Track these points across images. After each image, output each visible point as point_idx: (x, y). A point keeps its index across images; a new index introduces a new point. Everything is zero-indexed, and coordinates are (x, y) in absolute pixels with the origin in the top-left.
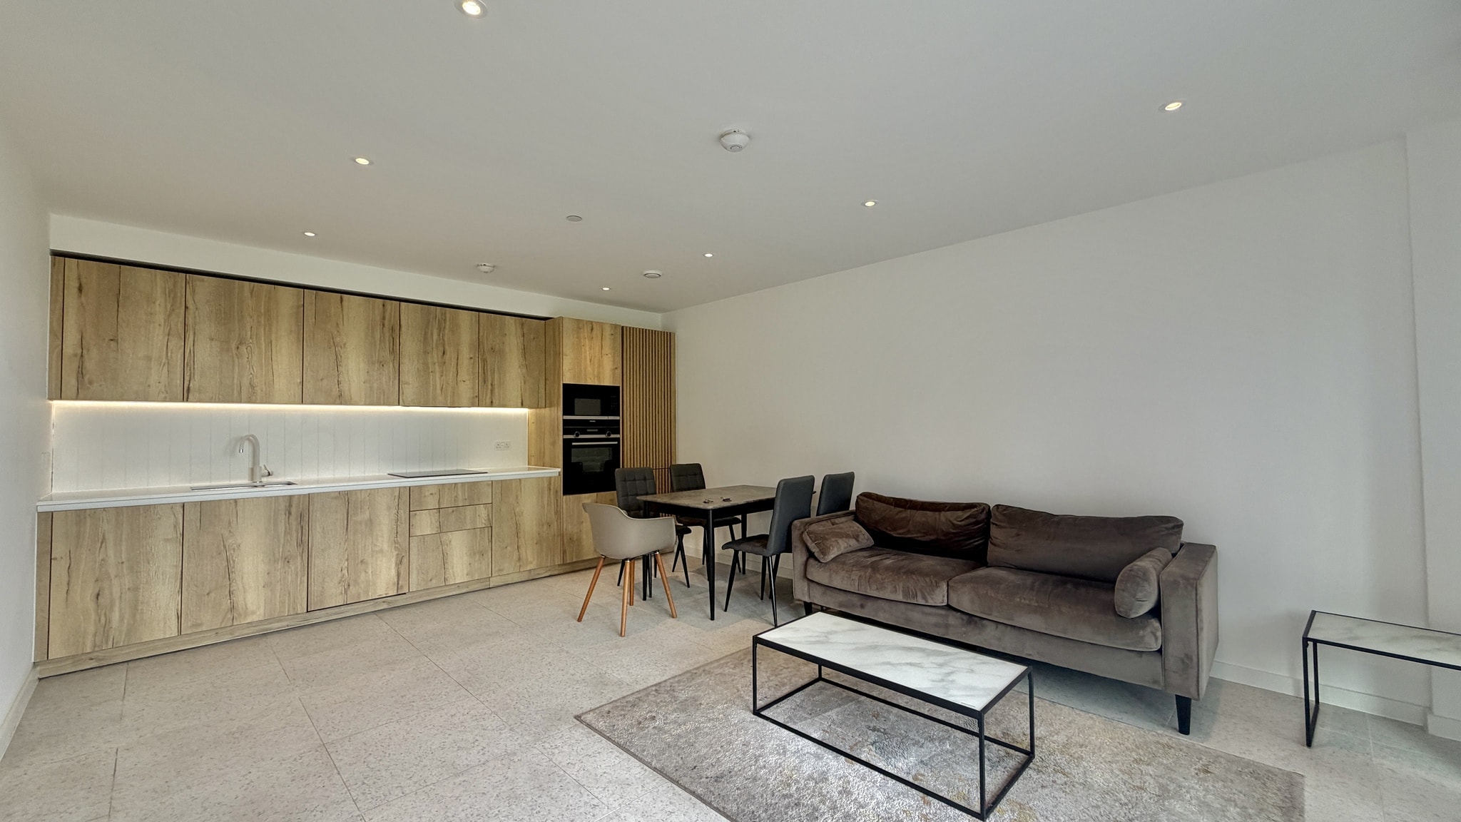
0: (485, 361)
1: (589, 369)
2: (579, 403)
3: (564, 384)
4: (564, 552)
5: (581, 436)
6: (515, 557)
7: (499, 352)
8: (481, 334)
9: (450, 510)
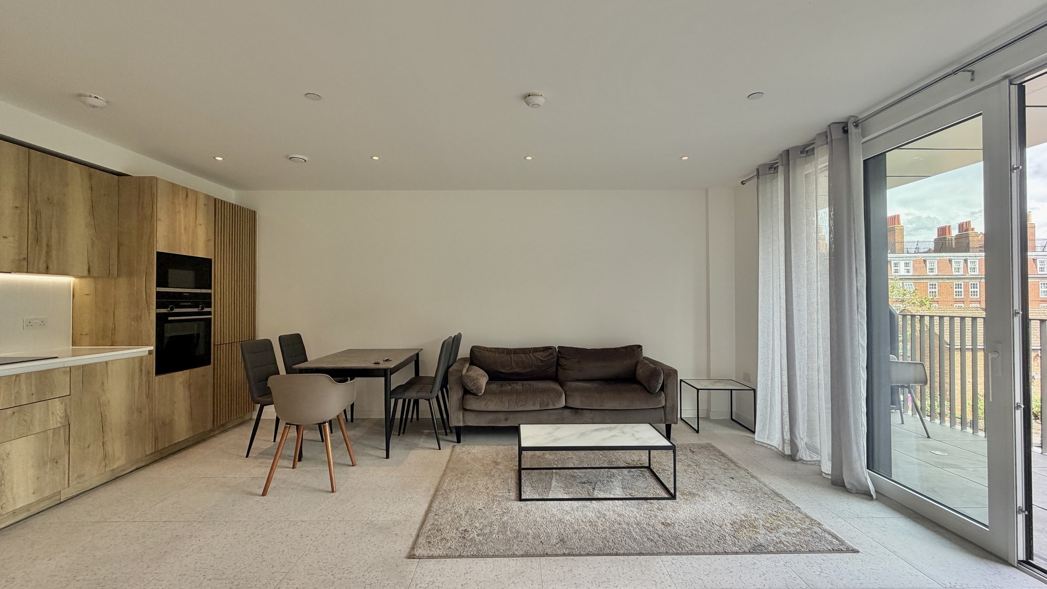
1: (184, 238)
2: (172, 273)
3: (157, 252)
4: (156, 439)
5: (176, 310)
6: (100, 455)
7: (57, 205)
8: (32, 178)
9: (9, 412)
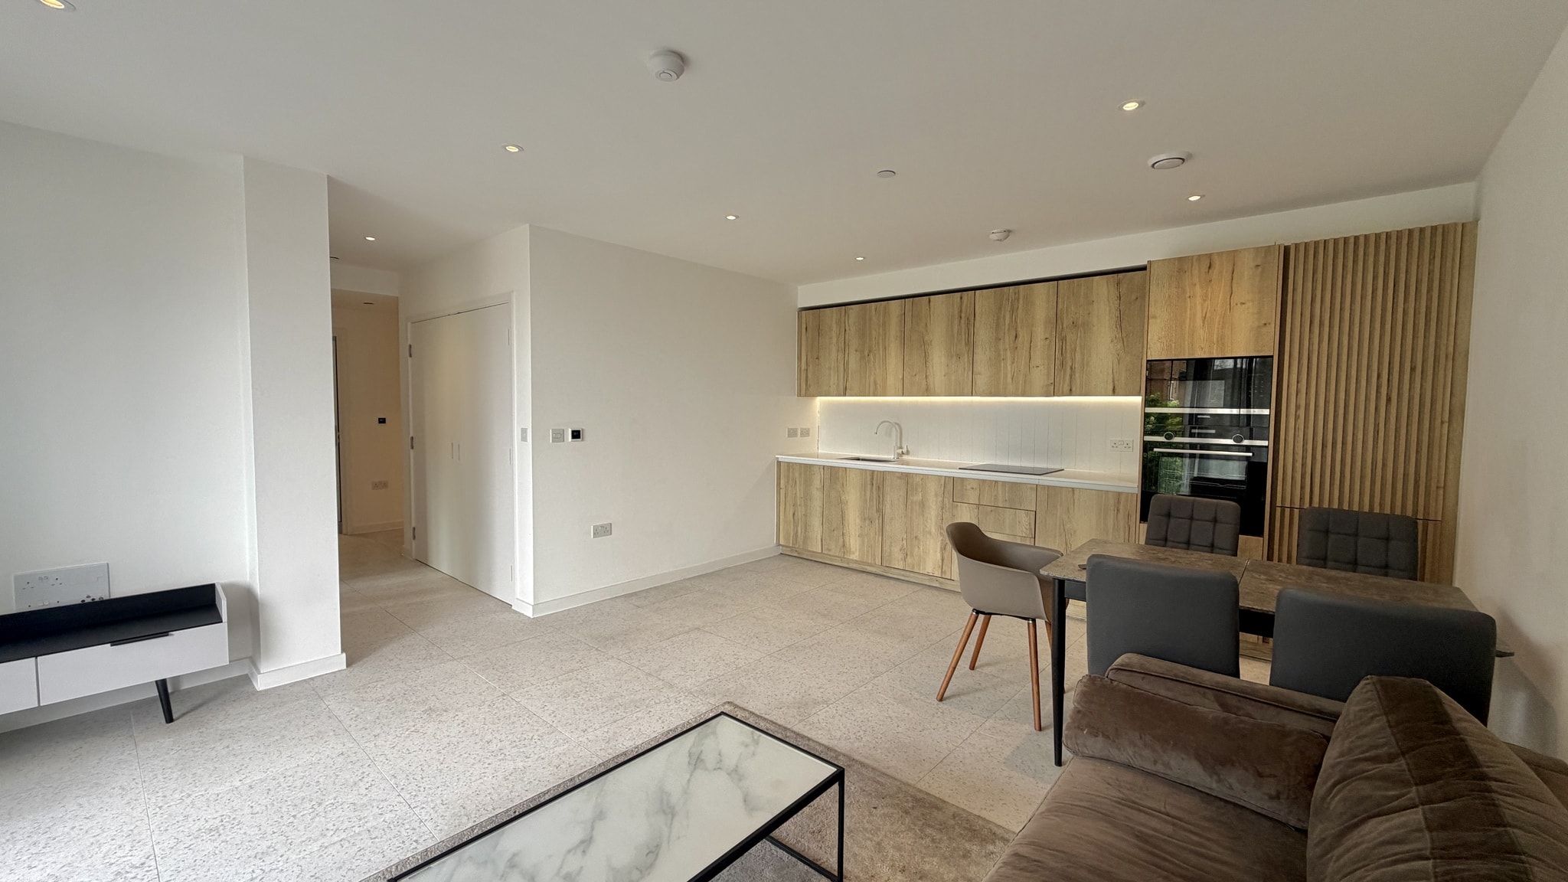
0: (1063, 339)
1: (1201, 332)
2: (1176, 387)
3: (1148, 361)
7: (1083, 326)
8: (1060, 307)
9: (989, 509)
